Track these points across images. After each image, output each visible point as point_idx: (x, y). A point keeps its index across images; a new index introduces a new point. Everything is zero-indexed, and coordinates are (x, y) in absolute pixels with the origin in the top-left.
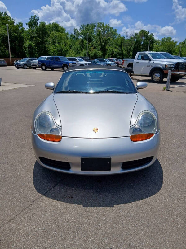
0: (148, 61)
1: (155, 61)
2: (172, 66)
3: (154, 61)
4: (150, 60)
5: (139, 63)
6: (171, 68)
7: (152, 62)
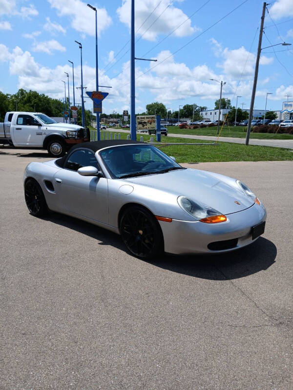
0: (36, 127)
1: (49, 126)
2: (74, 133)
3: (47, 126)
4: (40, 125)
5: (21, 129)
6: (74, 136)
7: (43, 128)
